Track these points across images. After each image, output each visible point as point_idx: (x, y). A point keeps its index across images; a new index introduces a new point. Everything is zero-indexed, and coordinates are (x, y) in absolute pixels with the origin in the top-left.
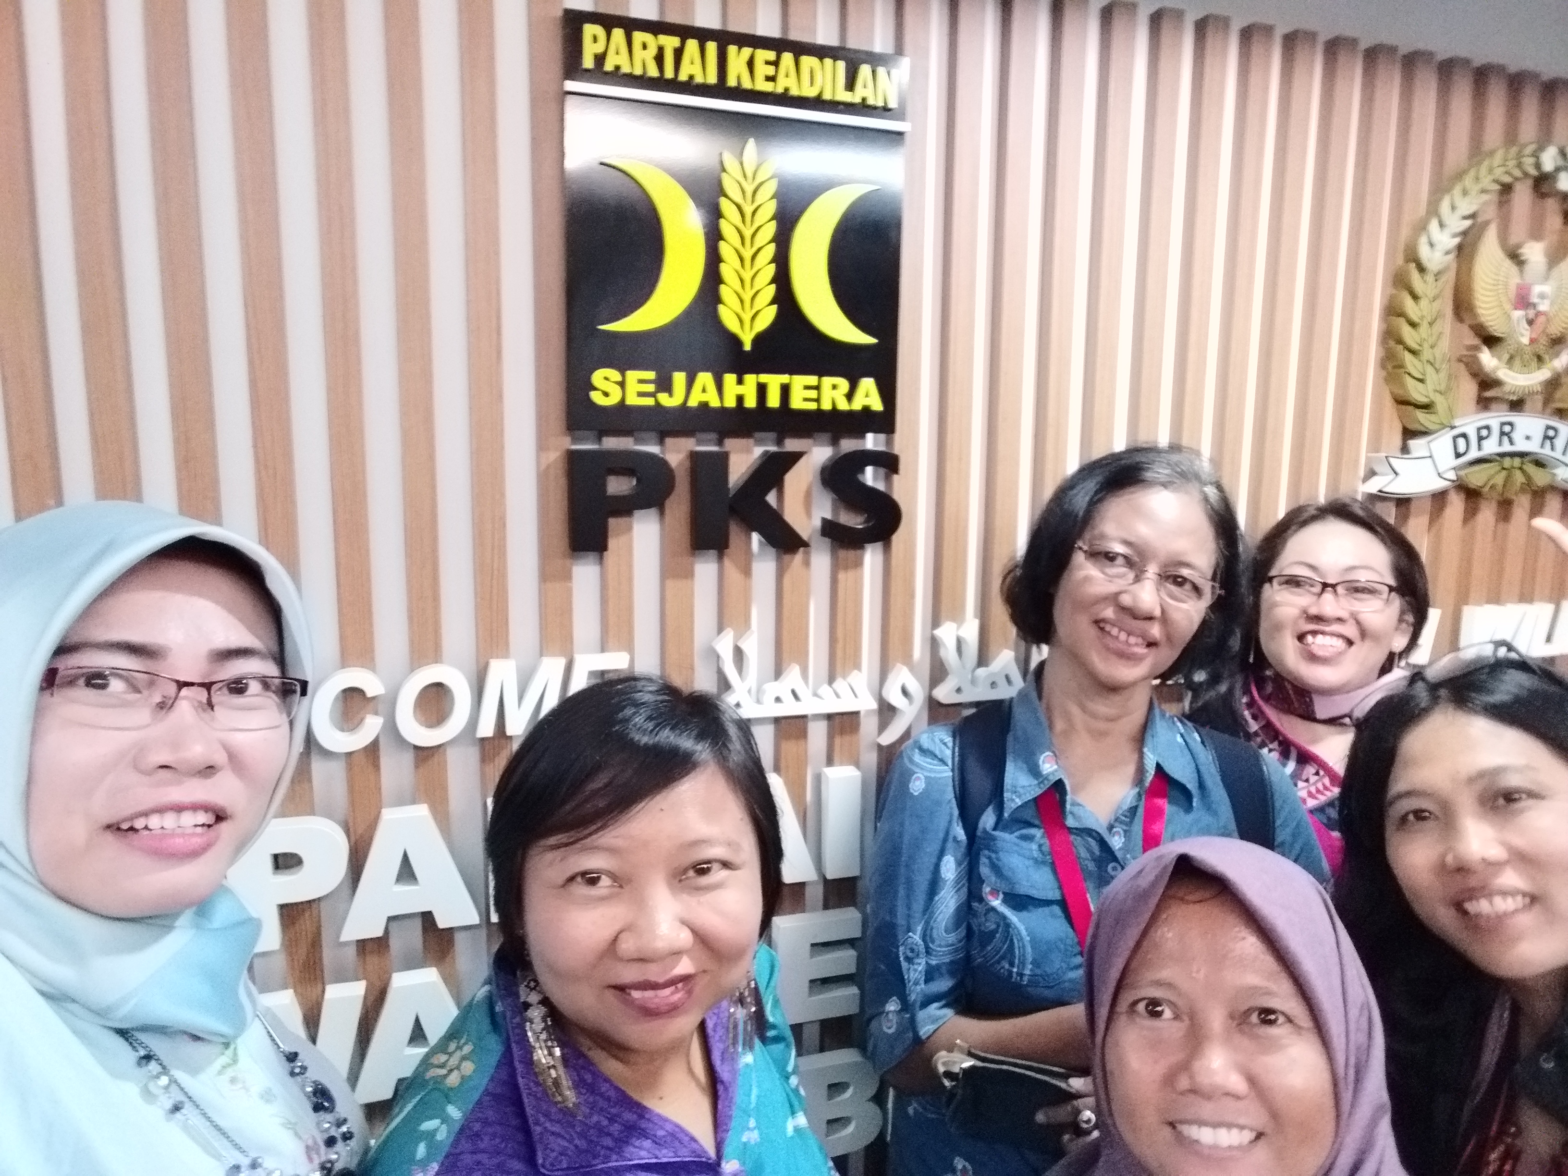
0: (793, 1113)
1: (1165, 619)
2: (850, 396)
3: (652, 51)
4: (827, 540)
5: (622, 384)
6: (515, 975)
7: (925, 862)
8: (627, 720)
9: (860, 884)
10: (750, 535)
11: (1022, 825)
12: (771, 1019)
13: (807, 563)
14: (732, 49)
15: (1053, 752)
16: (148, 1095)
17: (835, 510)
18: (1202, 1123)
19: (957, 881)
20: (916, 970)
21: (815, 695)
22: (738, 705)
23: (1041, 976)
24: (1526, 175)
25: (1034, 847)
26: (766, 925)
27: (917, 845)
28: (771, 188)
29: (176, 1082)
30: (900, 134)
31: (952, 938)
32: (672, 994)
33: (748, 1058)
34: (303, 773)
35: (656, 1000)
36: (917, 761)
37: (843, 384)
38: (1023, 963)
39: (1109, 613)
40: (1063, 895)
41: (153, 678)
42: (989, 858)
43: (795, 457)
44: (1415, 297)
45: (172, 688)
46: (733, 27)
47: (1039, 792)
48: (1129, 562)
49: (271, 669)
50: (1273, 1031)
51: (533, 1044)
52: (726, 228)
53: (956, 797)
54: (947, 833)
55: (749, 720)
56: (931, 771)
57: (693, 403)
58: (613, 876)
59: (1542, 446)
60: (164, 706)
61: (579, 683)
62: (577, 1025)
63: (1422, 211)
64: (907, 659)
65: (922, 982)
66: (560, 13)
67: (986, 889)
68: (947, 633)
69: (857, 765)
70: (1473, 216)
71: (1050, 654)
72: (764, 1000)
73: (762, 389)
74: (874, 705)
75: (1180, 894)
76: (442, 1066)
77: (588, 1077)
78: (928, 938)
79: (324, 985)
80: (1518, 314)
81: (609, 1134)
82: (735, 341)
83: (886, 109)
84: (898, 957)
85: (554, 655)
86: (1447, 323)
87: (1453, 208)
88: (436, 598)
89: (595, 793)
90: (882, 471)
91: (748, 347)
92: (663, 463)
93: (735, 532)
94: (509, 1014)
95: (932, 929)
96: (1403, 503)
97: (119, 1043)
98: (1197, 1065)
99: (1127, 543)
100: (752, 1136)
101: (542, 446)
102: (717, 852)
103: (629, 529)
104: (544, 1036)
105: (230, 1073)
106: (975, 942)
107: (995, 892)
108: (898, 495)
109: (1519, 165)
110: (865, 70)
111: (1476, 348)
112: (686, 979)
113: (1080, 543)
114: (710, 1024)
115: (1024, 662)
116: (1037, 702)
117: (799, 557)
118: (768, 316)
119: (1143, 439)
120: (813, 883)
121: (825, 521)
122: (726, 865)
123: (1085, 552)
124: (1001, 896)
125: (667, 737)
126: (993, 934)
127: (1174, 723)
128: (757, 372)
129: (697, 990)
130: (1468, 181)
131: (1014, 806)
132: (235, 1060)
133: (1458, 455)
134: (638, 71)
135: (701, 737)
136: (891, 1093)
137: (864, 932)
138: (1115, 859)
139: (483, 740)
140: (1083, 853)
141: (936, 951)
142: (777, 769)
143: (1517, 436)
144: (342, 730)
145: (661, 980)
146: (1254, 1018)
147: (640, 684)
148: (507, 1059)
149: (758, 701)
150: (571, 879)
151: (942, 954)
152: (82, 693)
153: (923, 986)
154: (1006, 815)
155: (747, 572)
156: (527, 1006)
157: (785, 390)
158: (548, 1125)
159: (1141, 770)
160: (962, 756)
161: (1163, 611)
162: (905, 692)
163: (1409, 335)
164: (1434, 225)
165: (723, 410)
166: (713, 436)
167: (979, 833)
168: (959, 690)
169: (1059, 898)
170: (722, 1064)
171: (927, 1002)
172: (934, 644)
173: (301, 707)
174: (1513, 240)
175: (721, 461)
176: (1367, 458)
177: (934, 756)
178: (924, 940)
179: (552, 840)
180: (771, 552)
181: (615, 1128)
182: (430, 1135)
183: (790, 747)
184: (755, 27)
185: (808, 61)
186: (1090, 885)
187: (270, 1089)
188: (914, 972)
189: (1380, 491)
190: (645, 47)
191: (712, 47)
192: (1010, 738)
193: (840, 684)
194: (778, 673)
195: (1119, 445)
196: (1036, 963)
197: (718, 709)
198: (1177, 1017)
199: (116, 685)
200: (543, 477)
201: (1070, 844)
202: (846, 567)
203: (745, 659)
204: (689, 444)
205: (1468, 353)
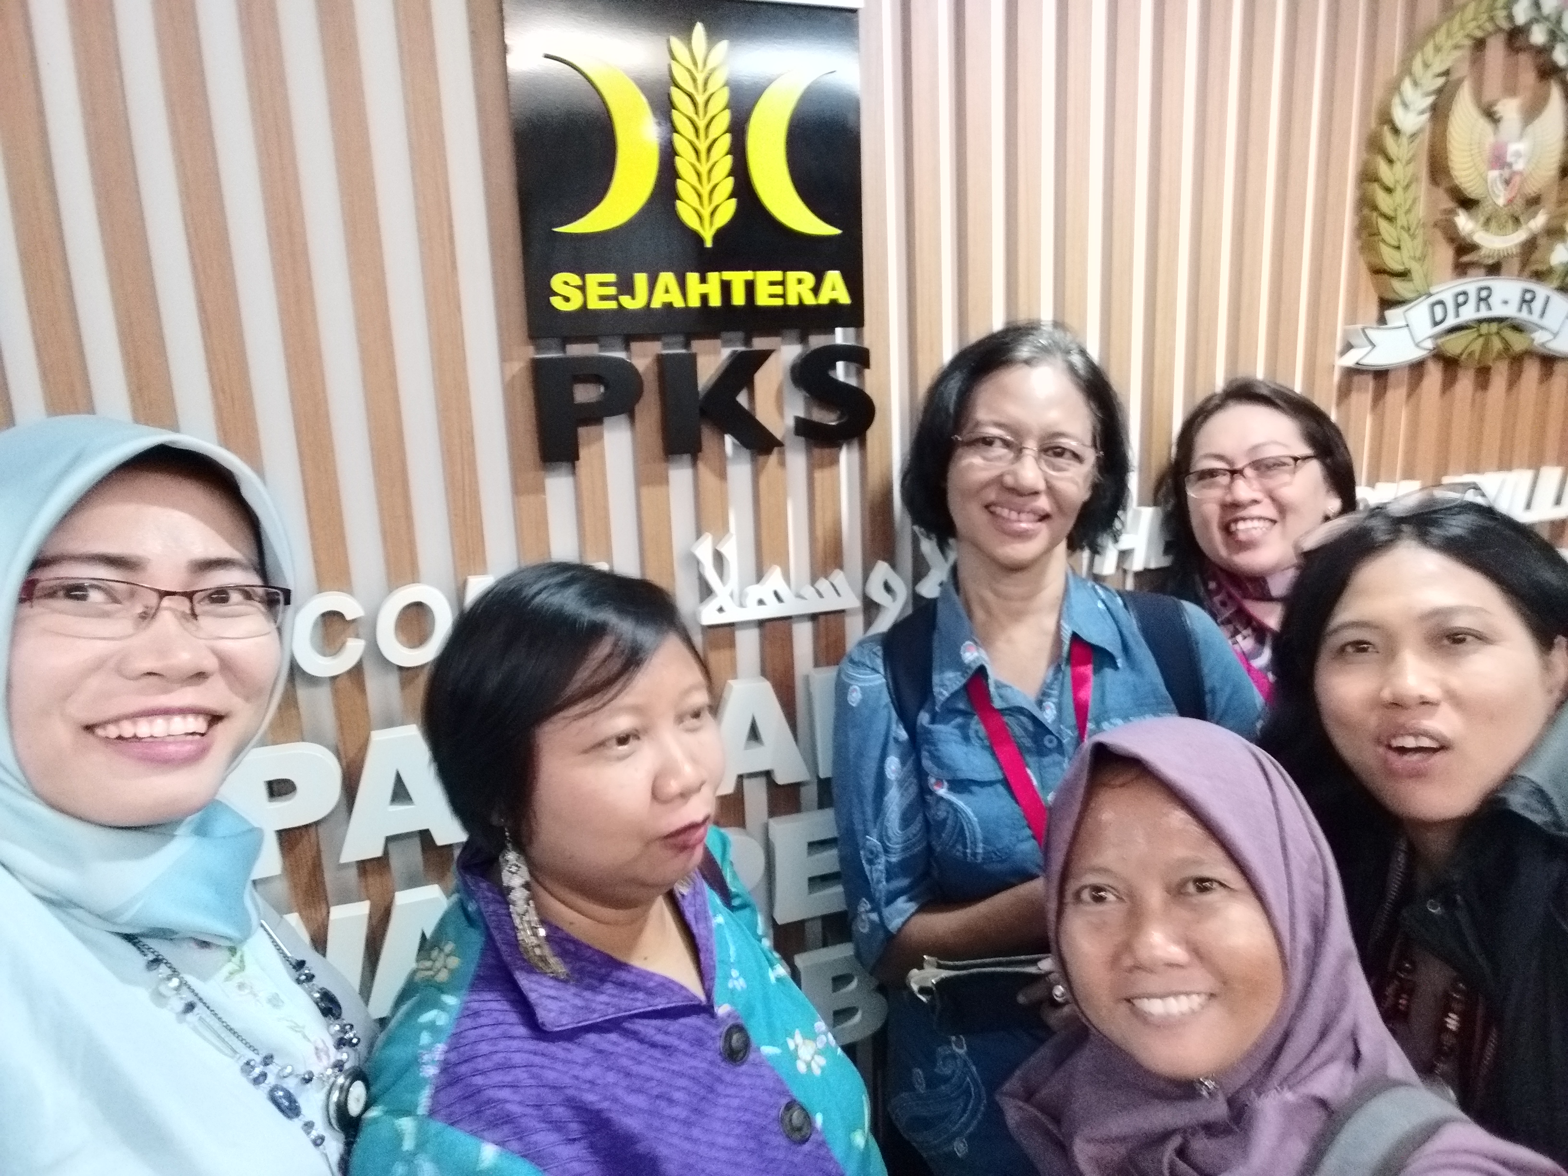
0: (771, 965)
1: (1051, 491)
2: (816, 290)
4: (802, 439)
5: (582, 288)
10: (724, 437)
11: (956, 715)
13: (782, 463)
16: (159, 997)
17: (808, 409)
20: (877, 870)
21: (798, 595)
22: (721, 610)
23: (994, 852)
24: (1498, 28)
28: (723, 75)
29: (186, 984)
30: (854, 12)
34: (290, 697)
36: (853, 674)
37: (809, 278)
41: (134, 589)
43: (764, 355)
44: (1390, 161)
45: (153, 599)
48: (1006, 443)
51: (519, 928)
52: (678, 119)
55: (732, 625)
59: (1520, 310)
60: (147, 616)
63: (1395, 71)
64: (889, 556)
67: (932, 781)
70: (1446, 73)
73: (726, 287)
74: (858, 603)
76: (429, 969)
78: (885, 840)
79: (328, 907)
80: (1494, 174)
82: (698, 239)
86: (1423, 187)
87: (1426, 65)
88: (409, 517)
90: (853, 367)
91: (709, 244)
92: (631, 368)
93: (707, 436)
96: (1381, 375)
97: (127, 948)
101: (505, 357)
103: (600, 437)
107: (939, 782)
108: (870, 390)
109: (1492, 18)
111: (1454, 212)
117: (773, 458)
118: (727, 211)
120: (805, 783)
121: (798, 420)
124: (946, 784)
127: (1095, 590)
128: (719, 269)
130: (1440, 37)
132: (242, 967)
133: (1435, 324)
138: (1049, 732)
142: (764, 673)
143: (1494, 301)
144: (325, 655)
149: (742, 605)
152: (63, 604)
154: (937, 708)
155: (722, 475)
156: (509, 890)
157: (750, 287)
162: (888, 588)
163: (1384, 201)
164: (1407, 85)
165: (687, 310)
166: (679, 339)
170: (697, 924)
172: (915, 540)
173: (286, 615)
174: (1488, 95)
175: (689, 363)
176: (1346, 333)
177: (865, 666)
178: (881, 841)
180: (746, 454)
182: (431, 1024)
187: (278, 995)
189: (1358, 364)
193: (824, 586)
194: (760, 576)
198: (1119, 899)
199: (96, 596)
200: (508, 388)
202: (822, 466)
203: (725, 563)
204: (655, 348)
205: (1444, 217)
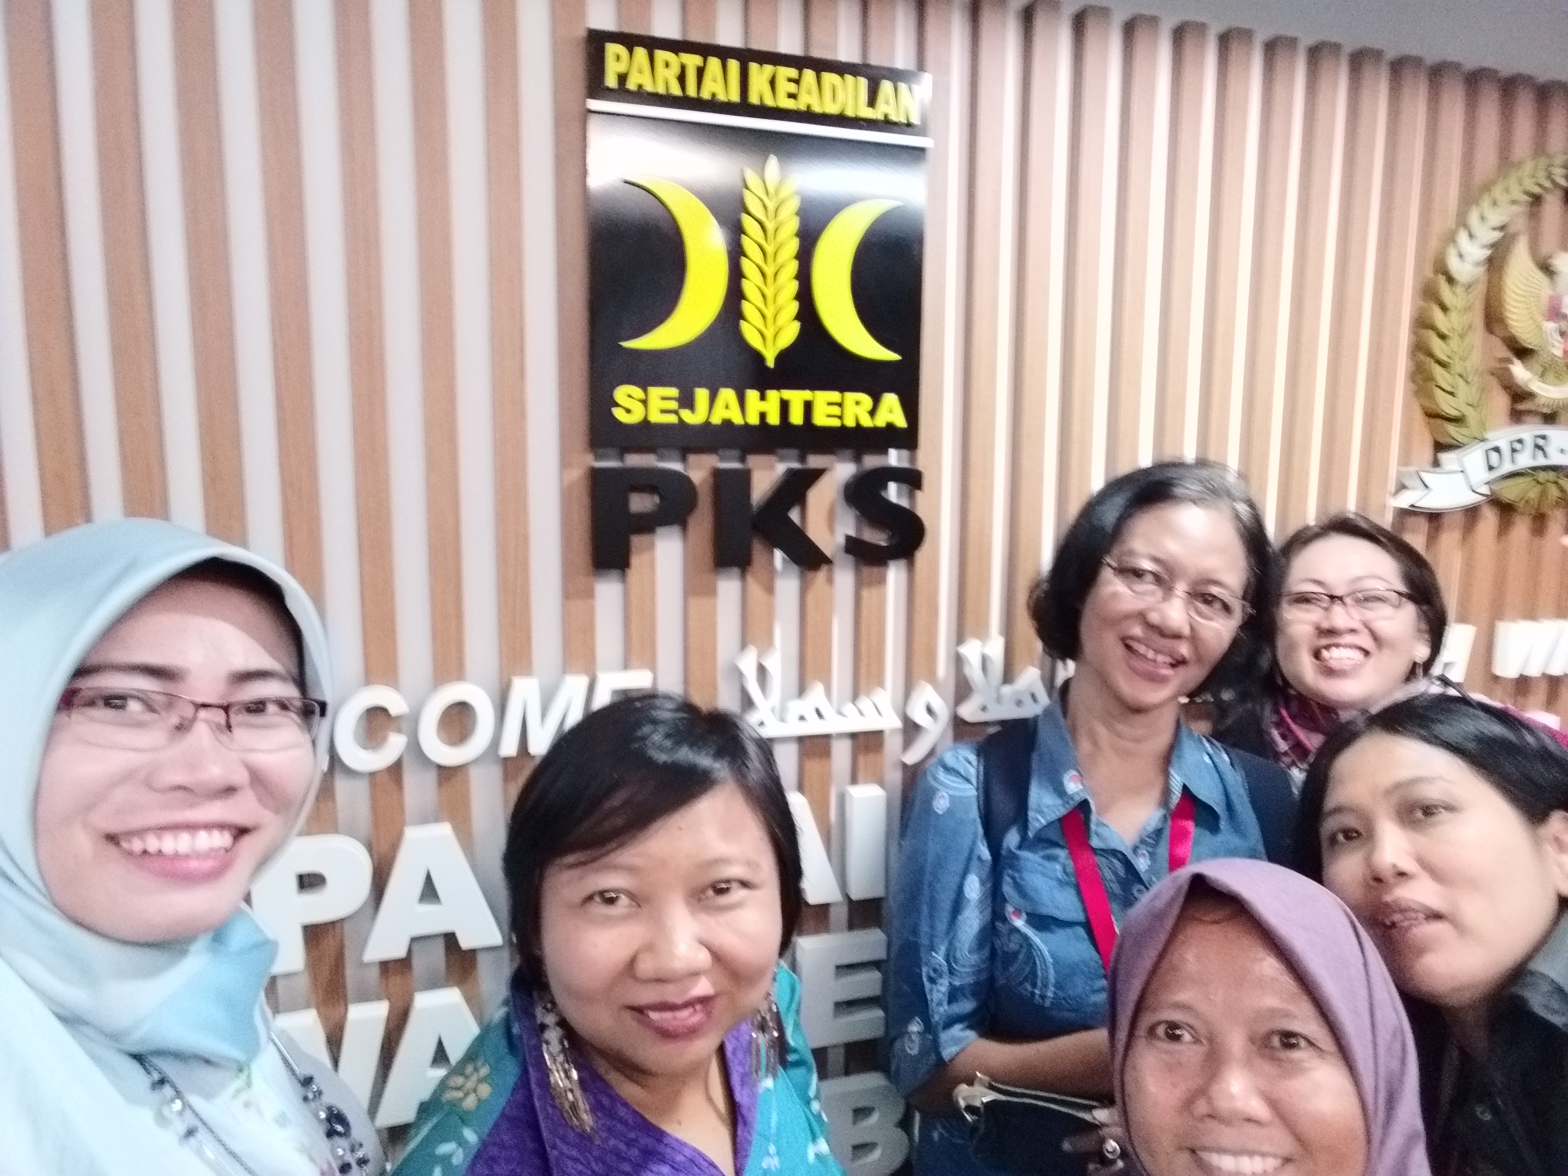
0: (814, 1139)
1: (1194, 639)
2: (872, 413)
3: (675, 70)
4: (850, 558)
5: (645, 402)
6: (531, 996)
7: (949, 881)
8: (644, 738)
9: (884, 905)
10: (772, 552)
11: (1046, 845)
12: (792, 1042)
13: (830, 580)
14: (754, 67)
15: (1079, 772)
16: (161, 1119)
17: (858, 529)
18: (1222, 1151)
19: (981, 901)
20: (938, 991)
21: (840, 713)
22: (762, 724)
23: (1064, 999)
24: (1555, 184)
25: (1058, 867)
26: (786, 944)
27: (940, 863)
28: (794, 204)
29: (190, 1107)
30: (922, 150)
31: (974, 958)
32: (691, 1015)
33: (768, 1083)
34: (326, 790)
35: (675, 1023)
36: (942, 779)
37: (866, 400)
38: (1045, 986)
39: (1137, 631)
40: (1087, 918)
41: (171, 700)
42: (1013, 878)
44: (1444, 308)
45: (189, 711)
46: (755, 45)
47: (1061, 811)
48: (1158, 579)
49: (290, 691)
50: (1295, 1055)
51: (550, 1067)
52: (747, 244)
53: (981, 817)
54: (972, 850)
55: (771, 740)
56: (955, 789)
57: (716, 420)
58: (631, 896)
60: (182, 728)
61: (602, 699)
62: (593, 1047)
63: (1451, 223)
64: (932, 678)
65: (945, 1004)
66: (583, 33)
67: (1010, 909)
68: (972, 650)
69: (882, 784)
70: (1502, 228)
71: (1077, 670)
72: (785, 1025)
73: (785, 406)
74: (898, 724)
75: (1197, 915)
76: (458, 1089)
77: (606, 1101)
78: (952, 960)
79: (346, 1005)
80: (1550, 326)
81: (625, 1159)
82: (758, 357)
83: (909, 125)
84: (921, 977)
85: (577, 672)
86: (1478, 335)
87: (1482, 218)
88: (459, 616)
89: (614, 811)
90: (905, 487)
91: (770, 363)
92: (687, 480)
93: (758, 549)
94: (525, 1037)
95: (955, 951)
96: (1434, 518)
97: (134, 1067)
98: (1215, 1090)
99: (1156, 560)
100: (772, 1162)
101: (565, 464)
102: (736, 871)
103: (651, 547)
104: (561, 1058)
105: (244, 1096)
106: (999, 964)
107: (1018, 912)
108: (922, 512)
109: (1550, 177)
110: (886, 87)
111: (1509, 361)
112: (704, 1001)
113: (1108, 560)
114: (729, 1048)
115: (1049, 681)
116: (1062, 720)
117: (821, 575)
118: (790, 332)
119: (1169, 455)
120: (835, 904)
121: (849, 539)
122: (745, 884)
123: (1114, 569)
124: (1024, 916)
125: (685, 754)
126: (1015, 954)
127: (1201, 742)
128: (778, 387)
129: (716, 1013)
130: (1497, 192)
131: (1038, 826)
132: (249, 1084)
133: (1491, 468)
134: (661, 90)
135: (719, 754)
136: (917, 1117)
137: (888, 954)
138: (1140, 881)
139: (506, 760)
140: (1108, 874)
141: (960, 972)
142: (801, 788)
143: (1551, 450)
144: (365, 747)
145: (679, 1001)
146: (1276, 1041)
147: (658, 702)
148: (524, 1081)
149: (782, 720)
150: (590, 898)
151: (965, 976)
152: (102, 713)
153: (946, 1007)
154: (1031, 834)
155: (770, 589)
156: (543, 1027)
157: (808, 407)
158: (565, 1149)
159: (1166, 792)
160: (986, 774)
161: (1192, 628)
162: (930, 711)
163: (1438, 347)
164: (1462, 237)
165: (747, 426)
166: (736, 453)
167: (1004, 852)
168: (984, 709)
169: (1084, 921)
170: (742, 1089)
171: (949, 1023)
172: (959, 661)
173: (322, 727)
174: (1545, 249)
175: (744, 478)
176: (1399, 473)
177: (957, 773)
178: (948, 961)
179: (571, 859)
180: (795, 569)
181: (634, 1153)
182: (445, 1160)
183: (813, 766)
184: (776, 44)
185: (829, 78)
186: (1114, 907)
187: (284, 1113)
188: (938, 992)
189: (1412, 506)
190: (667, 65)
191: (734, 65)
192: (1035, 757)
193: (864, 703)
194: (802, 690)
195: (1145, 461)
196: (1059, 986)
197: (738, 728)
198: (1197, 1041)
199: (134, 706)
200: (566, 495)
201: (1096, 866)
202: (870, 584)
203: (769, 677)
204: (711, 461)
205: (1498, 366)
